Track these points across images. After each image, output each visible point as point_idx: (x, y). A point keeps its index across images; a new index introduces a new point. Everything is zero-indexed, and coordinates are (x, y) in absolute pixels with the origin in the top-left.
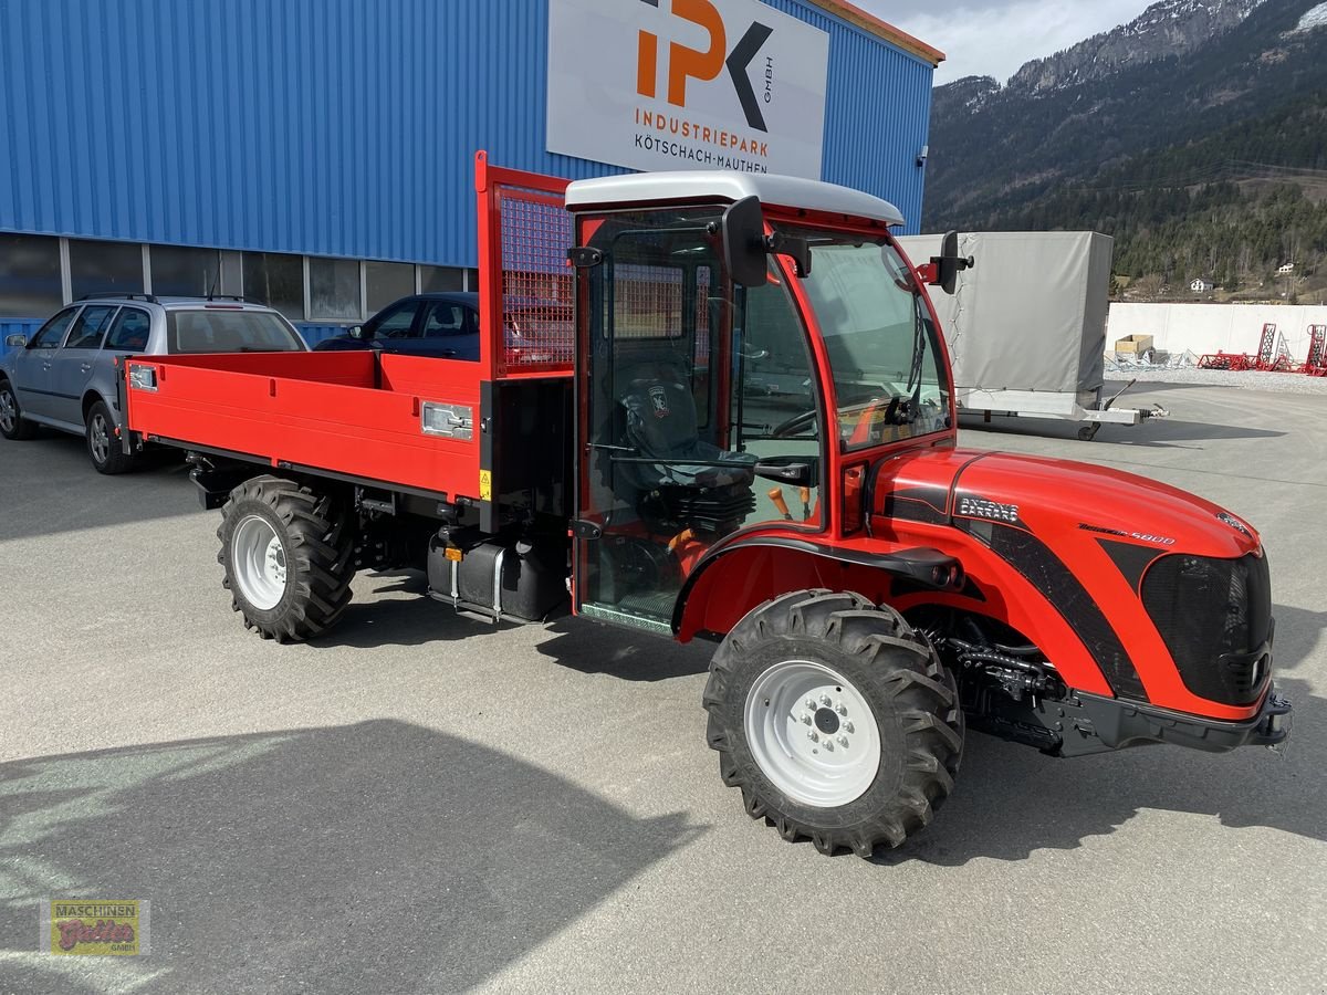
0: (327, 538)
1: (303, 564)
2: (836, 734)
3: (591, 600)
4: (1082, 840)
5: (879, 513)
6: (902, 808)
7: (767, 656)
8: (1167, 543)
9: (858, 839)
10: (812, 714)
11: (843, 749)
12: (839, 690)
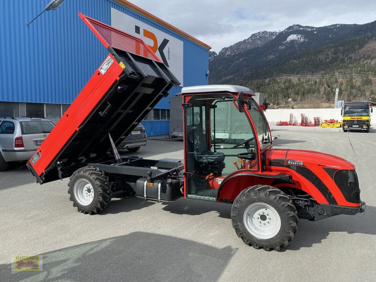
0: (106, 183)
1: (100, 191)
2: (266, 221)
3: (190, 194)
4: (321, 241)
5: (267, 165)
6: (287, 236)
7: (249, 202)
8: (338, 167)
9: (276, 246)
10: (259, 217)
11: (268, 224)
12: (266, 209)
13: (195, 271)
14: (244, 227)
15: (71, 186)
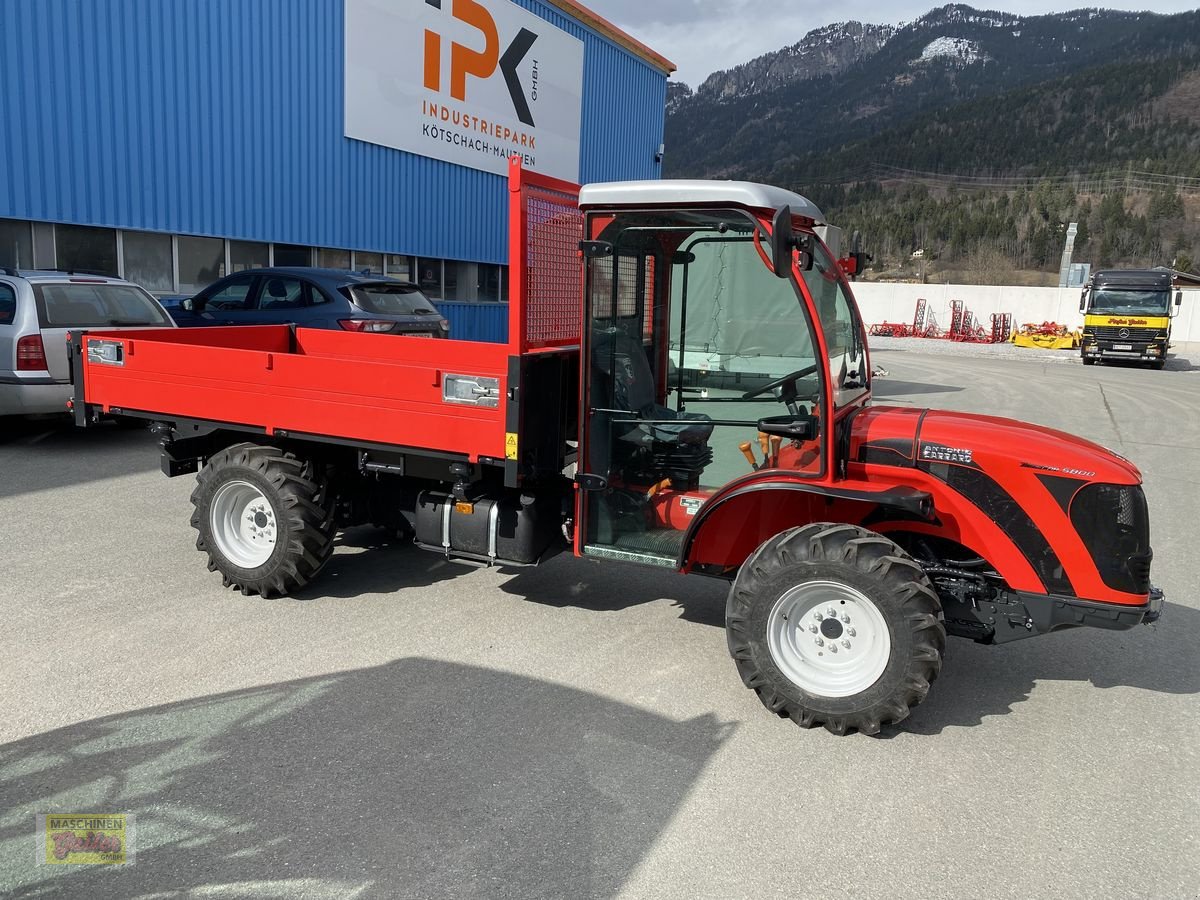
0: (316, 498)
1: (296, 523)
2: (840, 639)
3: (593, 542)
4: (1010, 707)
5: (854, 460)
6: (907, 692)
7: (790, 579)
8: (1088, 475)
9: (869, 719)
10: (818, 624)
11: (846, 650)
12: (843, 603)
13: (604, 791)
14: (769, 655)
15: (202, 501)
